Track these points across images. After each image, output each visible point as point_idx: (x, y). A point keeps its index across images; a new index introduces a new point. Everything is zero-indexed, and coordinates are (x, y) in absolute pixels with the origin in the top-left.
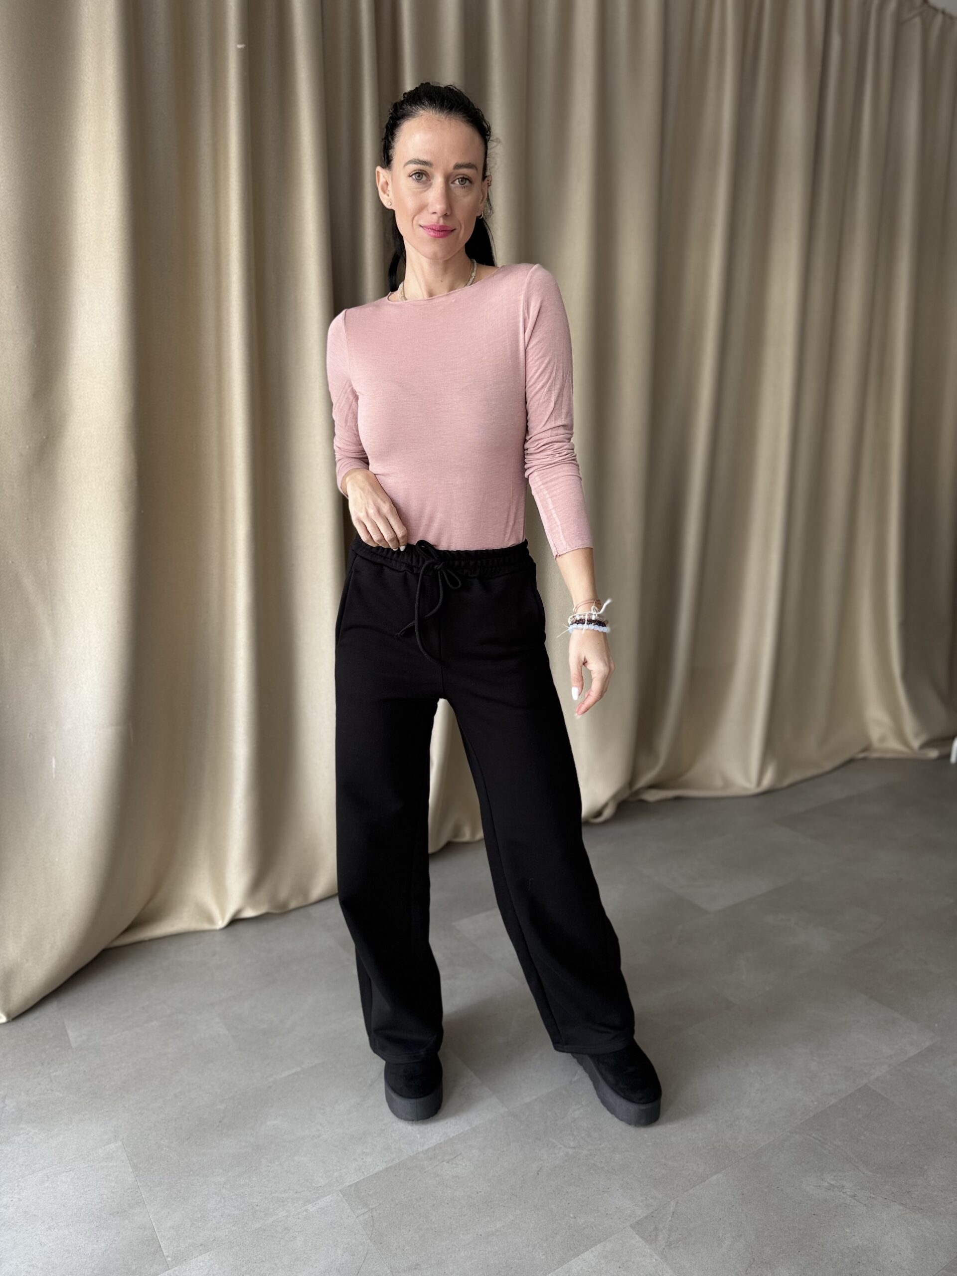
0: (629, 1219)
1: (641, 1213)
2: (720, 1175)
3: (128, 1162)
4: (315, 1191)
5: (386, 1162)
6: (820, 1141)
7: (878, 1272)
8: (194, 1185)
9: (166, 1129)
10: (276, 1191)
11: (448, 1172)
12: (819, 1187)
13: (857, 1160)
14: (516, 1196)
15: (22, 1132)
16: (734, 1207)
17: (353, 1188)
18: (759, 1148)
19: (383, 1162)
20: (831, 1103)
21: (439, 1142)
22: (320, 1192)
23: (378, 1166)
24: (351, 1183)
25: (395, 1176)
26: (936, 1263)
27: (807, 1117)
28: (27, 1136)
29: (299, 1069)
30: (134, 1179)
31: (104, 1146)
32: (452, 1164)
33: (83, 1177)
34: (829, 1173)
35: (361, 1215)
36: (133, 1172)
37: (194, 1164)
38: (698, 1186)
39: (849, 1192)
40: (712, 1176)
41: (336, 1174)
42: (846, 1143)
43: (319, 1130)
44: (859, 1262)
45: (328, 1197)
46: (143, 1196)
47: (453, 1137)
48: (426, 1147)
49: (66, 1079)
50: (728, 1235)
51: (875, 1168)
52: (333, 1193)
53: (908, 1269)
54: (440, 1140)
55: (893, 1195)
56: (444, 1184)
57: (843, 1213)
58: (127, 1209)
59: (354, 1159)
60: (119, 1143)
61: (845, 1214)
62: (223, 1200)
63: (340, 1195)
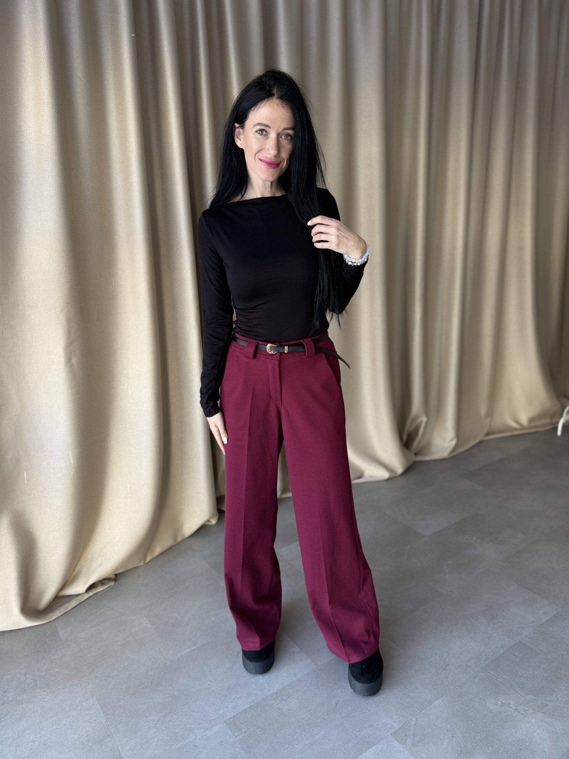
0: (390, 730)
1: (396, 726)
2: (440, 701)
3: (101, 710)
4: (210, 723)
6: (495, 676)
7: (532, 755)
8: (140, 723)
9: (121, 689)
10: (188, 724)
11: (285, 707)
12: (496, 705)
13: (517, 687)
14: (325, 720)
15: (37, 695)
16: (449, 720)
17: (232, 720)
18: (461, 682)
19: (248, 702)
20: (501, 653)
21: (279, 689)
22: (213, 723)
23: (245, 705)
24: (230, 717)
25: (255, 711)
26: (563, 747)
27: (487, 662)
28: (41, 697)
29: (194, 647)
30: (106, 721)
31: (86, 701)
32: (287, 702)
33: (76, 721)
34: (501, 696)
35: (237, 736)
36: (104, 716)
37: (139, 710)
38: (428, 708)
39: (513, 707)
40: (435, 701)
41: (221, 712)
42: (510, 677)
43: (209, 685)
44: (521, 749)
45: (218, 726)
46: (112, 731)
47: (287, 685)
48: (272, 692)
49: (60, 660)
50: (447, 737)
51: (527, 691)
52: (220, 723)
53: (548, 752)
54: (279, 687)
55: (538, 707)
56: (283, 714)
57: (510, 720)
58: (103, 740)
59: (231, 702)
60: (95, 699)
61: (511, 721)
62: (158, 731)
63: (225, 724)
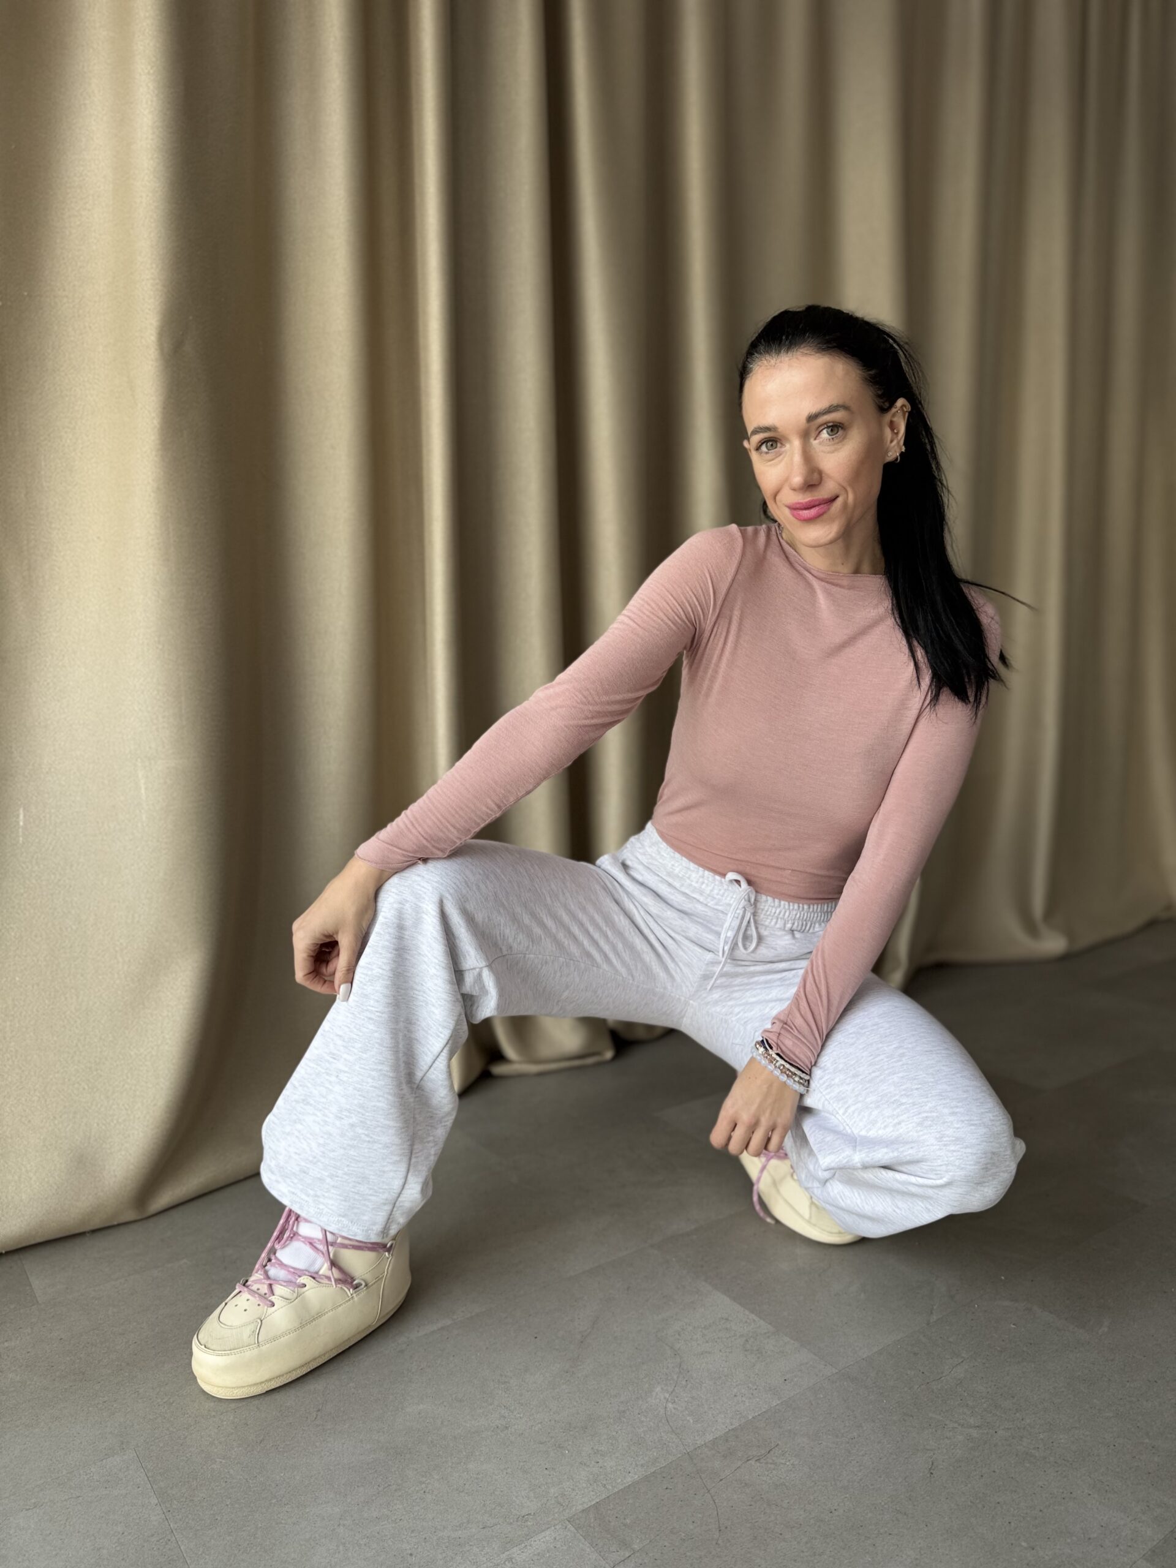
4: (519, 1524)
5: (642, 1466)
8: (281, 1523)
10: (445, 1527)
17: (591, 1515)
22: (530, 1524)
23: (629, 1472)
24: (586, 1506)
52: (555, 1525)
56: (762, 1498)
59: (581, 1463)
60: (130, 1454)
62: (341, 1548)
63: (569, 1526)
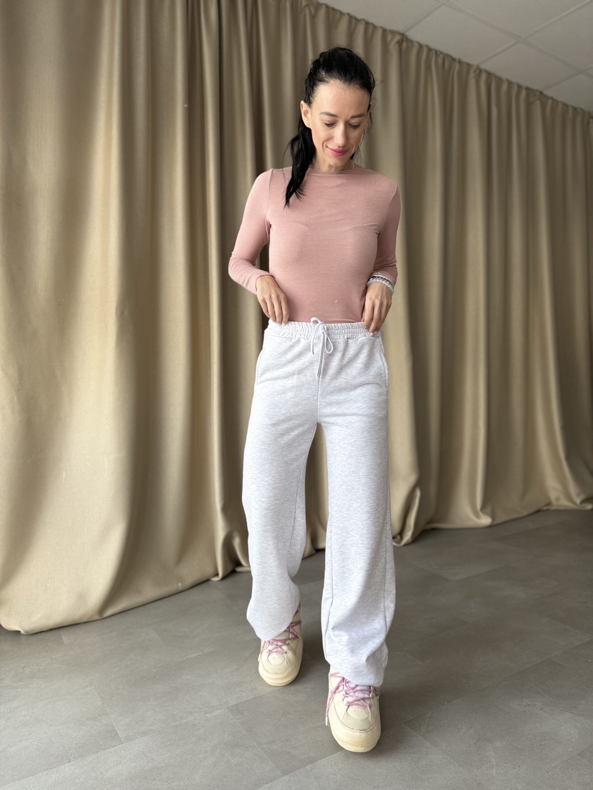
0: (403, 720)
1: (410, 717)
3: (98, 696)
9: (121, 681)
11: (292, 699)
12: (520, 705)
13: (543, 693)
15: (34, 683)
19: (252, 695)
20: (528, 667)
22: (214, 708)
23: (249, 696)
24: (233, 704)
25: (260, 701)
27: (512, 674)
28: (37, 684)
29: (201, 653)
30: (102, 703)
31: (84, 689)
33: (71, 703)
34: (526, 699)
35: (239, 719)
36: (101, 700)
37: (138, 696)
38: (445, 705)
39: (538, 707)
41: (224, 700)
42: (537, 685)
44: (545, 739)
45: (219, 711)
46: (107, 711)
49: (61, 659)
50: (464, 727)
51: (555, 696)
53: (576, 742)
55: (566, 708)
56: (289, 704)
58: (97, 717)
61: (536, 717)
62: (155, 713)
63: (226, 709)
